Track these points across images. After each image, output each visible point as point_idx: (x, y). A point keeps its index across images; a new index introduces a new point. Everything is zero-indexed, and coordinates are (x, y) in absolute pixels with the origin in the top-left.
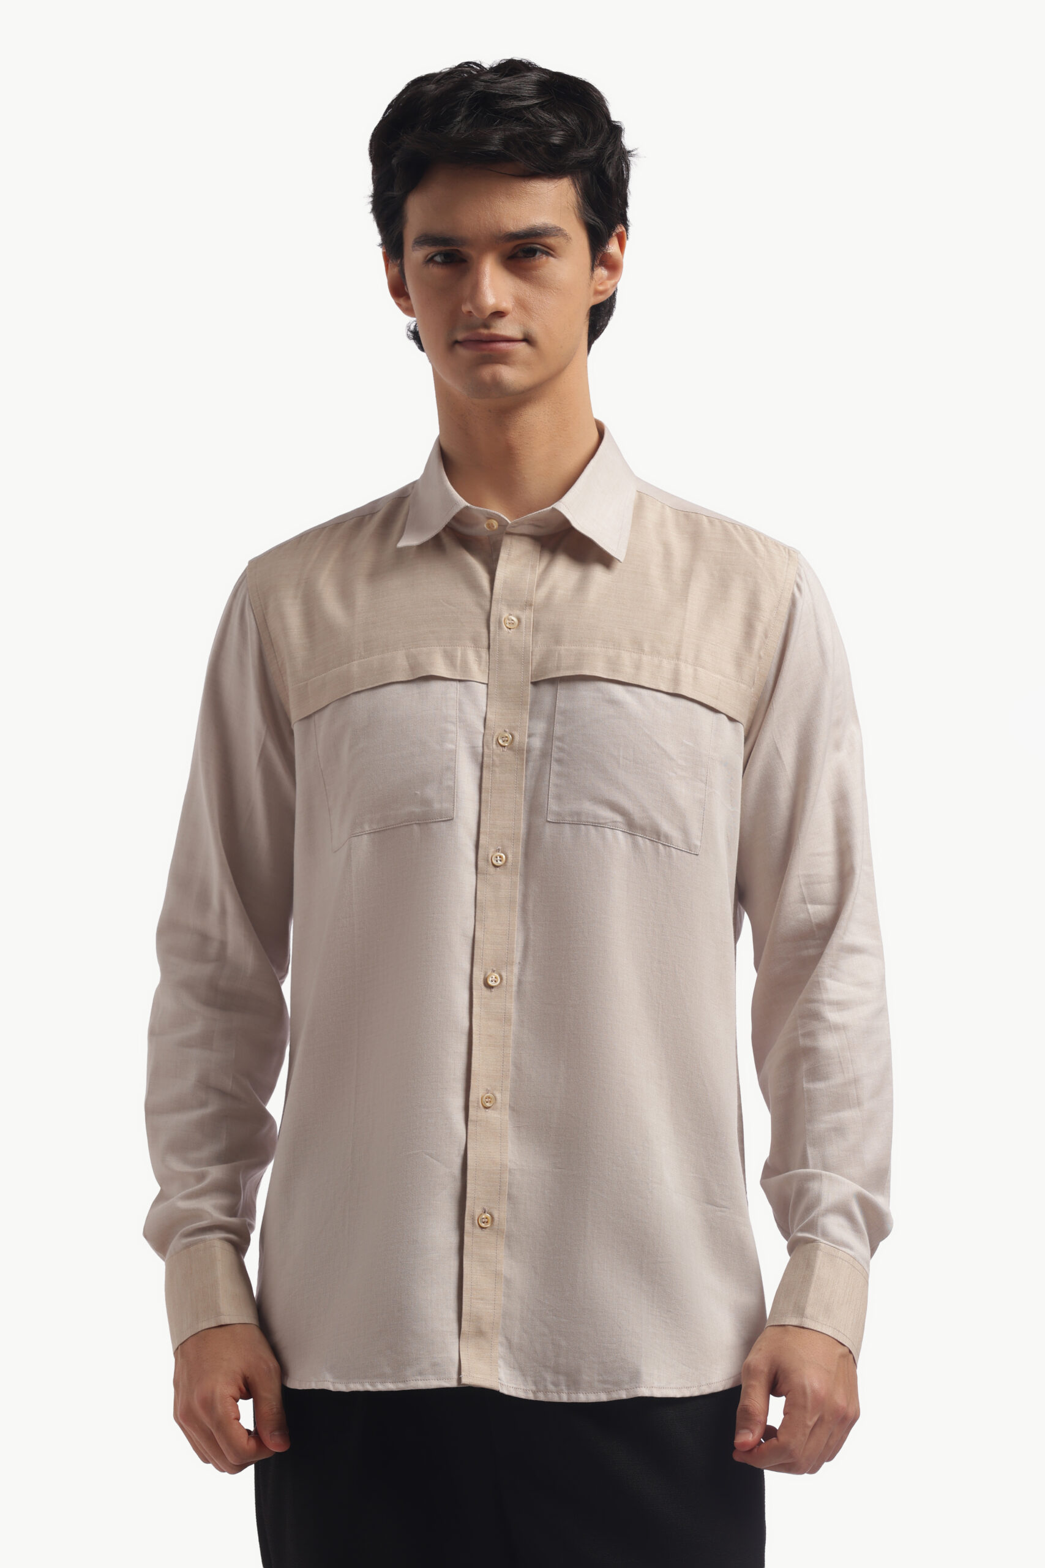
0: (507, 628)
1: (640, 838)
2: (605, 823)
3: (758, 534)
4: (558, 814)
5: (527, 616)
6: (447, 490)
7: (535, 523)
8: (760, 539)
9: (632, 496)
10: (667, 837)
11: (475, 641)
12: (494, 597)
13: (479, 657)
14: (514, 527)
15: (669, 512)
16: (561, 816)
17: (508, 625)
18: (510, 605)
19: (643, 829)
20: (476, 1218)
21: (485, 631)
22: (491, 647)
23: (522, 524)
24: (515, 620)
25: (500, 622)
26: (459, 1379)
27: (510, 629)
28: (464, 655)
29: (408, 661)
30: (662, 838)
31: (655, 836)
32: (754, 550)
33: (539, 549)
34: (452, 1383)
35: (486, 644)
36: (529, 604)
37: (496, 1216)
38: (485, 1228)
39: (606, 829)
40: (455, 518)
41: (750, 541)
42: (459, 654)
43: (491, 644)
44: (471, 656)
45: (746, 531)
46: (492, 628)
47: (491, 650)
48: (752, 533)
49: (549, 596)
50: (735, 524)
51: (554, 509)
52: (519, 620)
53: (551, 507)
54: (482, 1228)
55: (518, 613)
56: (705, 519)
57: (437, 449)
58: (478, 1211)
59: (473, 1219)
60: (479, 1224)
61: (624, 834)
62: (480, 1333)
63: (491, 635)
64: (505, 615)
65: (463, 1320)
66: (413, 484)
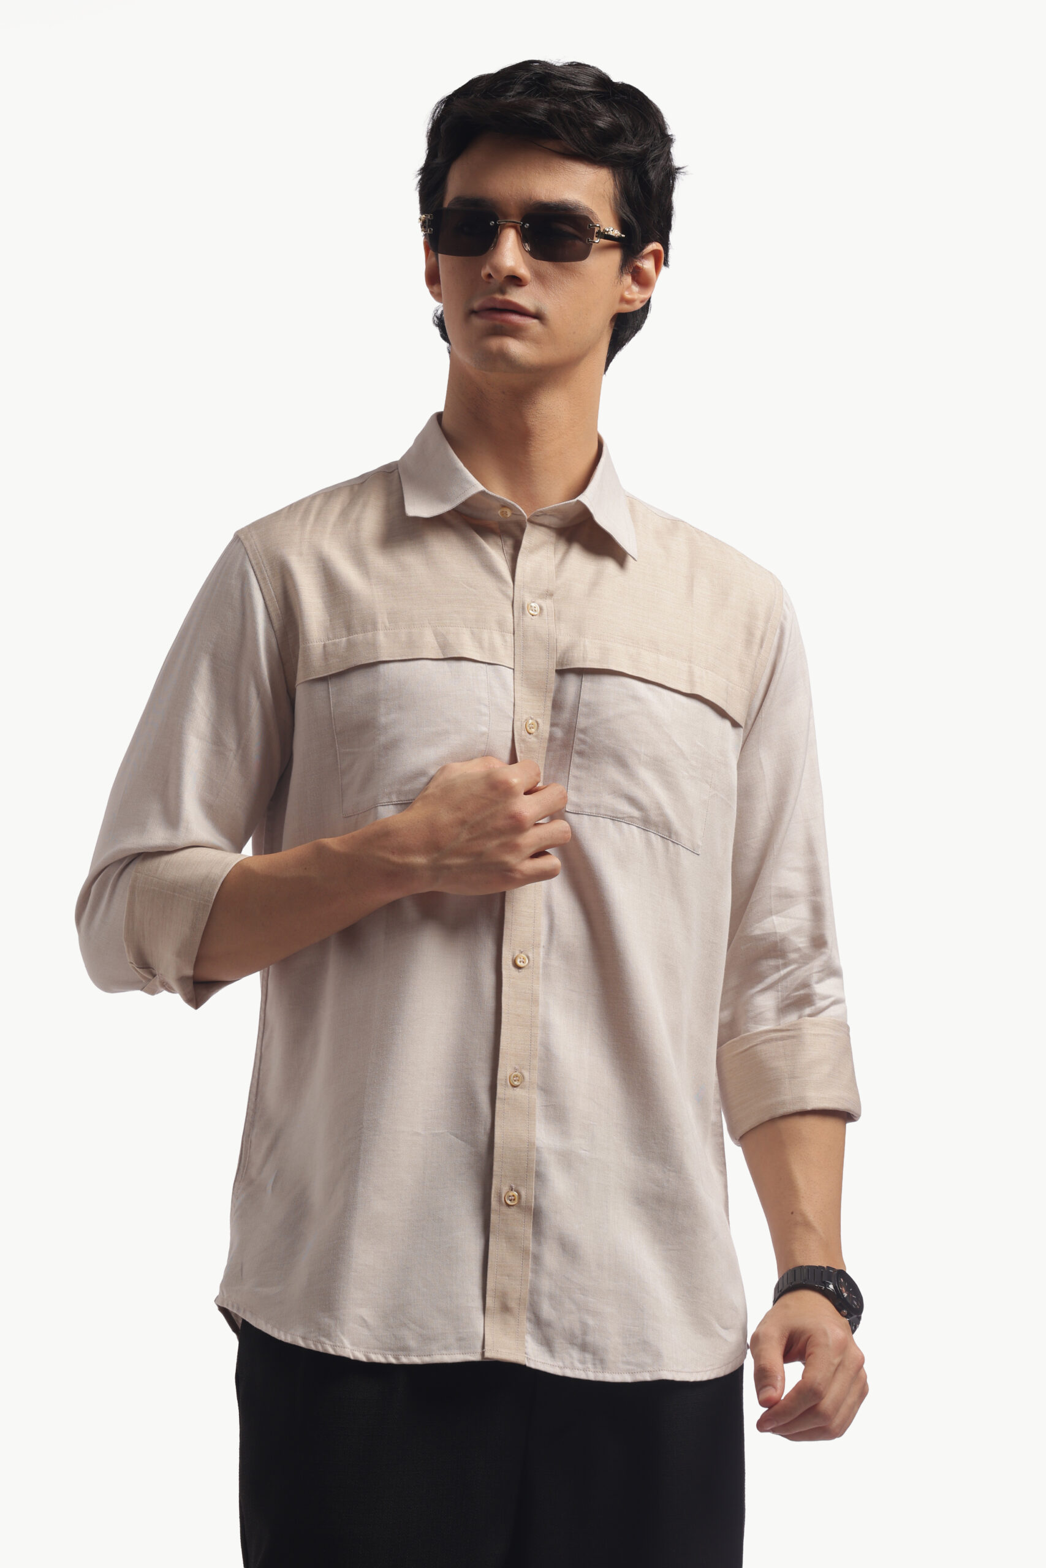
0: (531, 614)
1: (653, 835)
2: (623, 818)
4: (577, 805)
5: (548, 604)
7: (556, 514)
10: (676, 834)
11: (501, 626)
12: (516, 586)
13: (504, 641)
14: (537, 516)
16: (580, 807)
17: (531, 612)
18: (531, 595)
19: (656, 825)
20: (503, 1196)
21: (510, 616)
22: (517, 632)
23: (544, 513)
24: (538, 607)
25: (524, 608)
26: (483, 1354)
27: (533, 615)
28: (491, 639)
29: (437, 639)
30: (673, 836)
31: (667, 834)
33: (554, 540)
34: (476, 1357)
35: (511, 629)
36: (549, 594)
37: (523, 1193)
38: (513, 1206)
39: (623, 824)
42: (486, 637)
43: (517, 629)
44: (498, 639)
46: (517, 613)
47: (516, 634)
51: (578, 502)
52: (542, 608)
53: (575, 500)
54: (508, 1205)
55: (541, 601)
58: (505, 1189)
59: (500, 1197)
60: (505, 1200)
61: (639, 829)
62: (505, 1309)
63: (516, 620)
64: (528, 602)
65: (487, 1295)
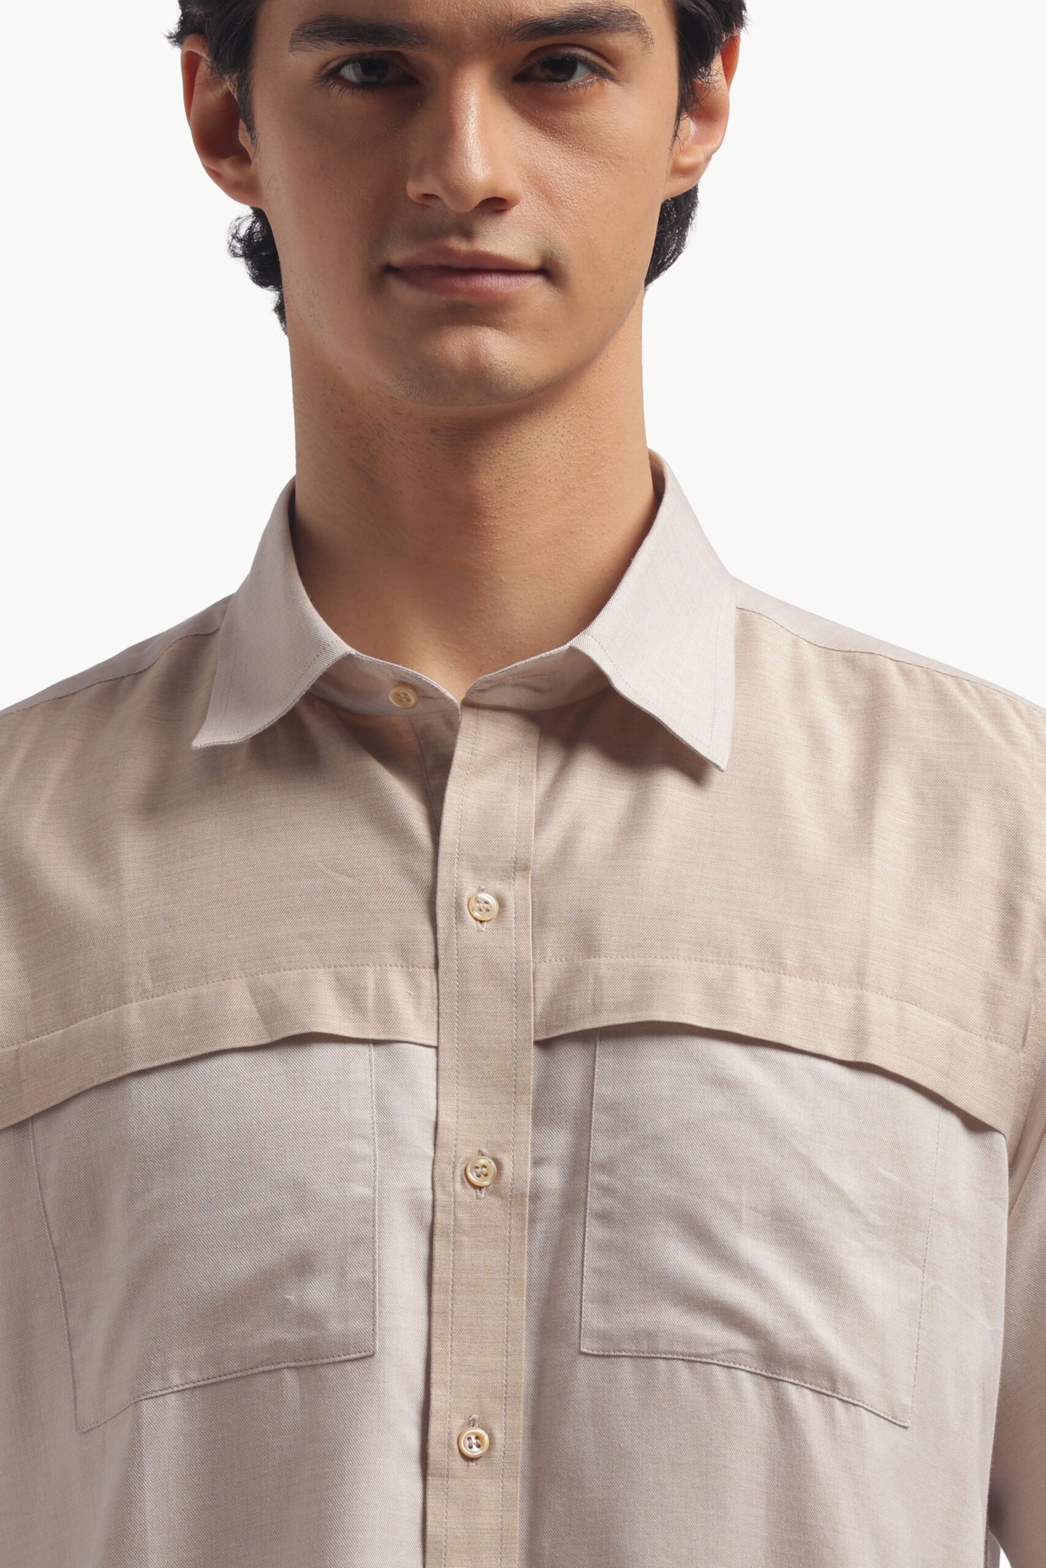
0: (476, 919)
3: (1012, 699)
4: (605, 1337)
5: (518, 891)
6: (304, 619)
7: (527, 681)
8: (1018, 711)
9: (728, 619)
11: (405, 954)
12: (442, 849)
13: (417, 987)
14: (483, 691)
15: (809, 655)
16: (611, 1339)
17: (476, 914)
18: (478, 868)
21: (426, 928)
22: (441, 963)
23: (499, 684)
24: (493, 902)
25: (458, 907)
27: (481, 922)
28: (382, 987)
29: (256, 1002)
32: (1008, 734)
33: (534, 739)
35: (429, 958)
36: (520, 867)
40: (326, 677)
41: (997, 717)
42: (371, 982)
43: (441, 957)
44: (398, 984)
45: (984, 692)
46: (441, 921)
47: (441, 970)
48: (1000, 698)
49: (566, 849)
50: (959, 678)
51: (573, 651)
52: (501, 902)
53: (566, 646)
55: (499, 886)
56: (892, 668)
57: (282, 525)
63: (441, 936)
64: (469, 890)
66: (225, 603)
